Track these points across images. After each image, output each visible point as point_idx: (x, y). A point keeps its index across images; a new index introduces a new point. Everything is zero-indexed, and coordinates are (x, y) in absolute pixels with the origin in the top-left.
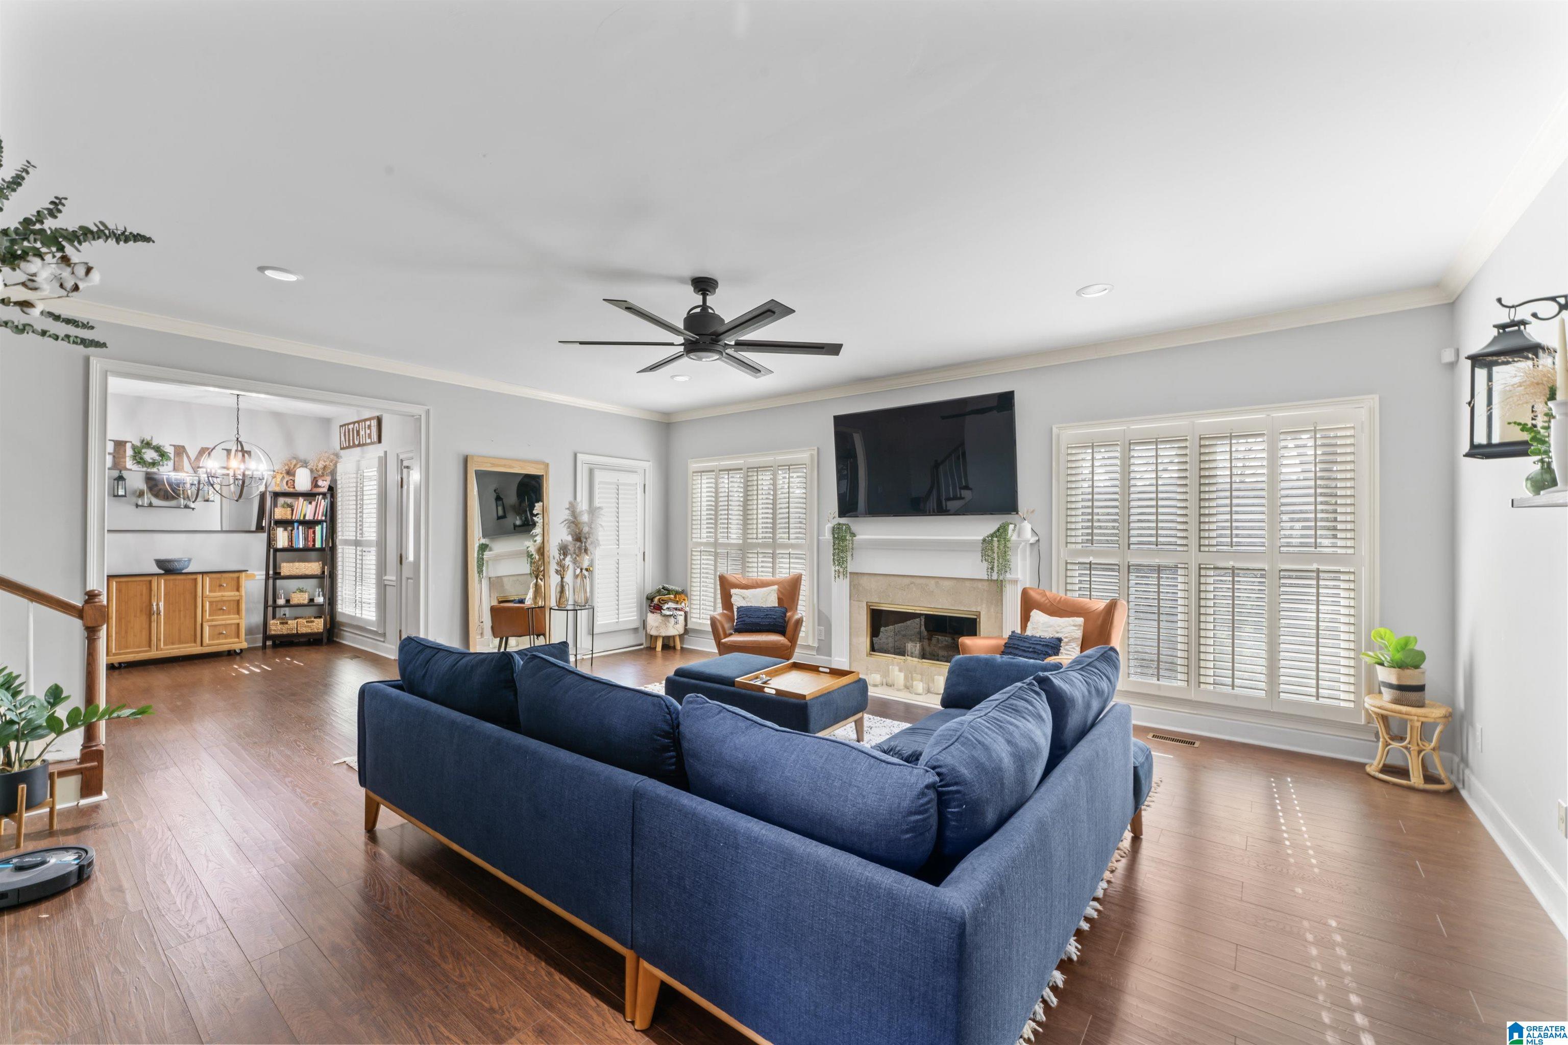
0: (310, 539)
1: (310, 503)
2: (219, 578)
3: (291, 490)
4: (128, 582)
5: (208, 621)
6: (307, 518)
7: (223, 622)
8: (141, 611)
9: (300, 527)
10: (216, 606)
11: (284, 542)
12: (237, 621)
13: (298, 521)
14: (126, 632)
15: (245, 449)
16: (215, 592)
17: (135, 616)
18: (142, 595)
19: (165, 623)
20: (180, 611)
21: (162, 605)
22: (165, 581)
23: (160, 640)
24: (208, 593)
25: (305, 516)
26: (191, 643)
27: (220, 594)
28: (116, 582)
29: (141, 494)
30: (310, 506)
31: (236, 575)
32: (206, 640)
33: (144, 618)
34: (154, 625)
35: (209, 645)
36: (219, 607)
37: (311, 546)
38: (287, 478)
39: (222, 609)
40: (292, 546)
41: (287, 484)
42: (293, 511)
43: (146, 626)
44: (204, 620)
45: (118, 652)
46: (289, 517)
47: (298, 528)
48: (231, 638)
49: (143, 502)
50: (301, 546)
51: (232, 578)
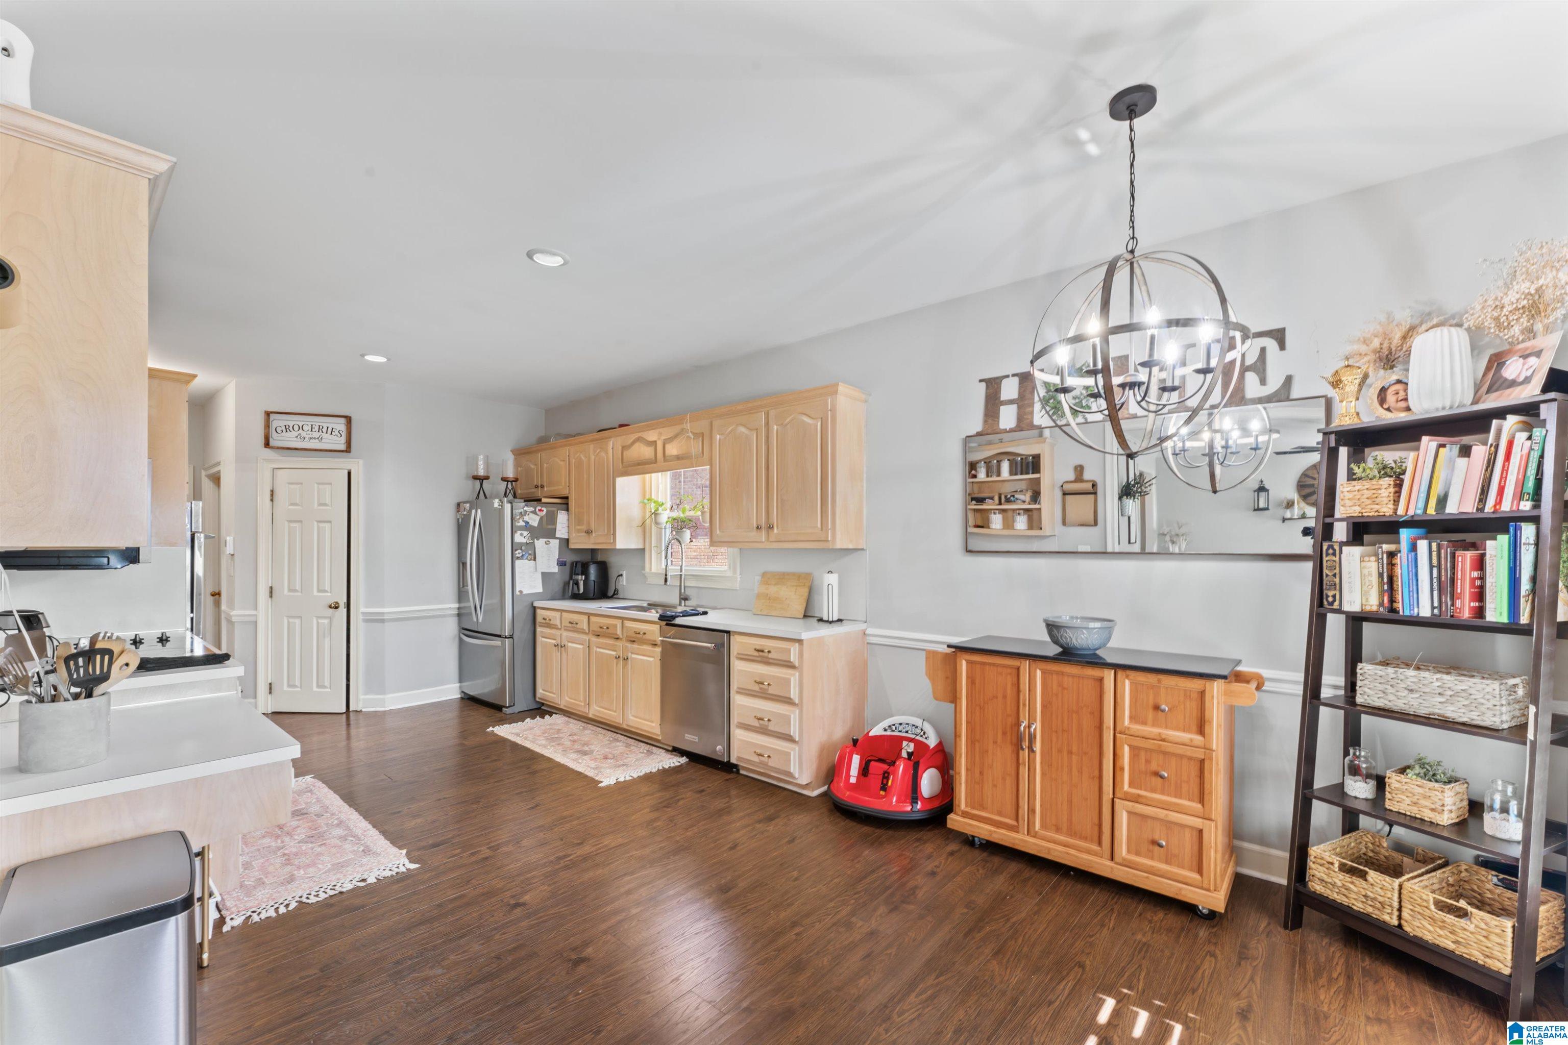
0: (1465, 588)
1: (1465, 451)
2: (1152, 687)
3: (1401, 417)
4: (984, 664)
5: (1128, 798)
6: (1452, 508)
7: (1162, 813)
8: (1004, 733)
9: (1423, 545)
10: (1148, 762)
11: (1364, 594)
12: (1197, 822)
13: (1411, 523)
14: (981, 773)
15: (1233, 319)
16: (1144, 723)
17: (995, 742)
18: (1005, 697)
19: (1043, 774)
20: (1070, 753)
21: (1037, 727)
22: (1044, 672)
23: (1034, 811)
24: (1127, 722)
25: (1442, 501)
26: (1092, 841)
27: (1155, 731)
28: (968, 662)
29: (1290, 505)
30: (1462, 462)
31: (1197, 684)
32: (1123, 851)
33: (1008, 750)
34: (1024, 772)
35: (1127, 864)
36: (1154, 766)
37: (1466, 614)
38: (1380, 378)
39: (1157, 774)
40: (1393, 610)
41: (1382, 399)
42: (1399, 485)
43: (1011, 770)
44: (1118, 795)
45: (968, 810)
46: (1386, 510)
47: (1414, 548)
48: (1182, 867)
49: (1293, 514)
50: (1425, 612)
51: (1187, 694)
